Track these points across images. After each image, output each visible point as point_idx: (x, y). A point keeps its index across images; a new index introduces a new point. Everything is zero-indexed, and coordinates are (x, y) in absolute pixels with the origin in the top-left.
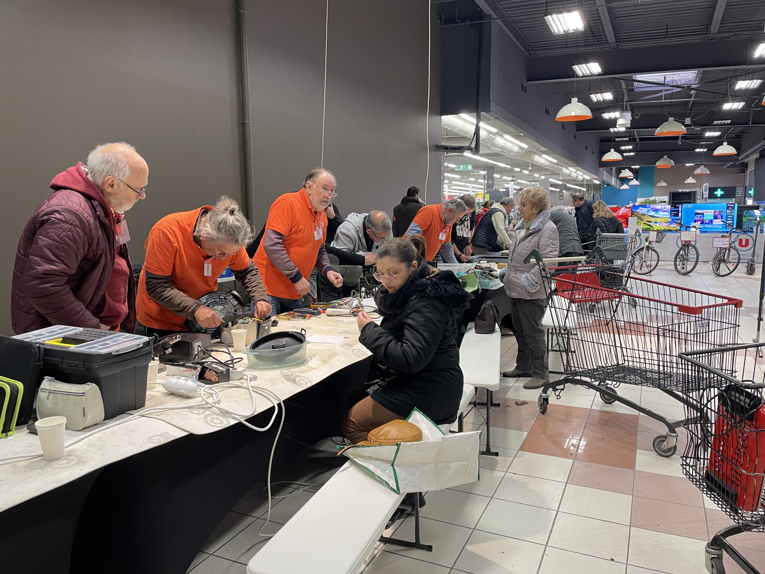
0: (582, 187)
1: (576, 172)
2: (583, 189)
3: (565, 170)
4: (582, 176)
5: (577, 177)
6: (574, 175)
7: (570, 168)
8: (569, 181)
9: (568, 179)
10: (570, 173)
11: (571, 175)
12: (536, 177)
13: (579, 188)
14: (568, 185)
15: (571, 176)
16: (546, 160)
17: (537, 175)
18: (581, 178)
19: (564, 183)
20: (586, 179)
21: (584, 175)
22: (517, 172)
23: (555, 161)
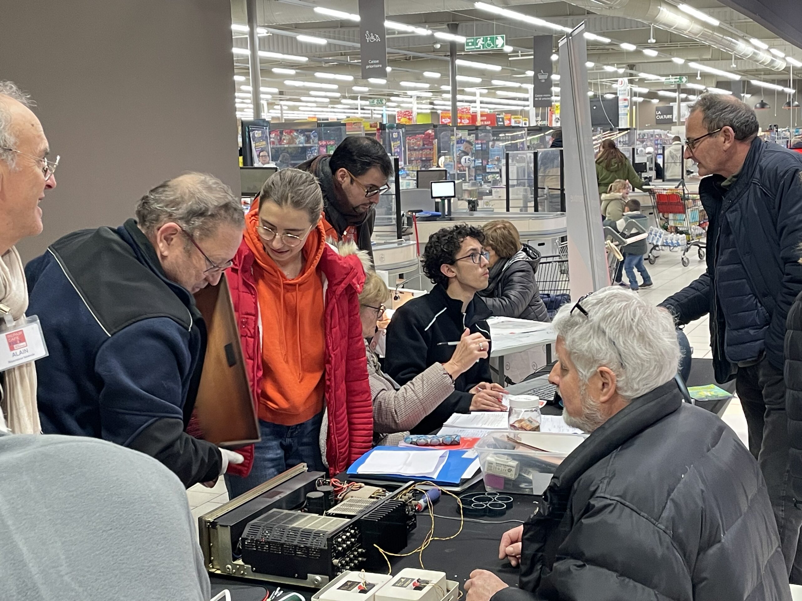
0: (786, 86)
1: (768, 50)
2: (787, 90)
3: (742, 47)
4: (784, 59)
5: (772, 61)
6: (765, 57)
7: (754, 41)
8: (756, 73)
9: (755, 68)
10: (755, 53)
11: (759, 58)
12: (676, 65)
13: (779, 88)
14: (755, 82)
15: (757, 61)
16: (692, 18)
17: (678, 61)
18: (781, 65)
19: (745, 78)
20: (795, 68)
21: (788, 58)
22: (629, 53)
23: (715, 22)
